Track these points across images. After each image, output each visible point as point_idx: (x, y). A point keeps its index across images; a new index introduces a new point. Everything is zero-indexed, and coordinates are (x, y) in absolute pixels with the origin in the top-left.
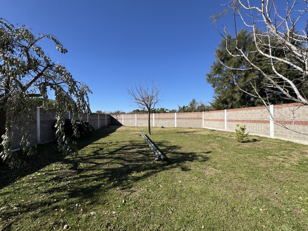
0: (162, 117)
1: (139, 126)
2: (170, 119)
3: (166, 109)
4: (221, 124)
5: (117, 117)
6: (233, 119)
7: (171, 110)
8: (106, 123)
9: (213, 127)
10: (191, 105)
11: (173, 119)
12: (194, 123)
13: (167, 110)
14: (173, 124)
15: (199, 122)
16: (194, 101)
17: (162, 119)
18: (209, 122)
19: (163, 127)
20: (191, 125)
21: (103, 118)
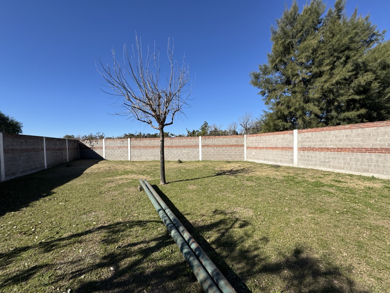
0: (177, 144)
1: (135, 159)
2: (191, 146)
3: (171, 134)
4: (285, 155)
5: (92, 144)
6: (315, 145)
7: (178, 135)
8: (67, 155)
9: (265, 159)
10: (203, 129)
11: (197, 146)
12: (231, 152)
13: (173, 135)
14: (196, 156)
15: (239, 151)
16: (206, 125)
17: (177, 147)
18: (258, 151)
19: (181, 162)
20: (226, 156)
21: (57, 147)
